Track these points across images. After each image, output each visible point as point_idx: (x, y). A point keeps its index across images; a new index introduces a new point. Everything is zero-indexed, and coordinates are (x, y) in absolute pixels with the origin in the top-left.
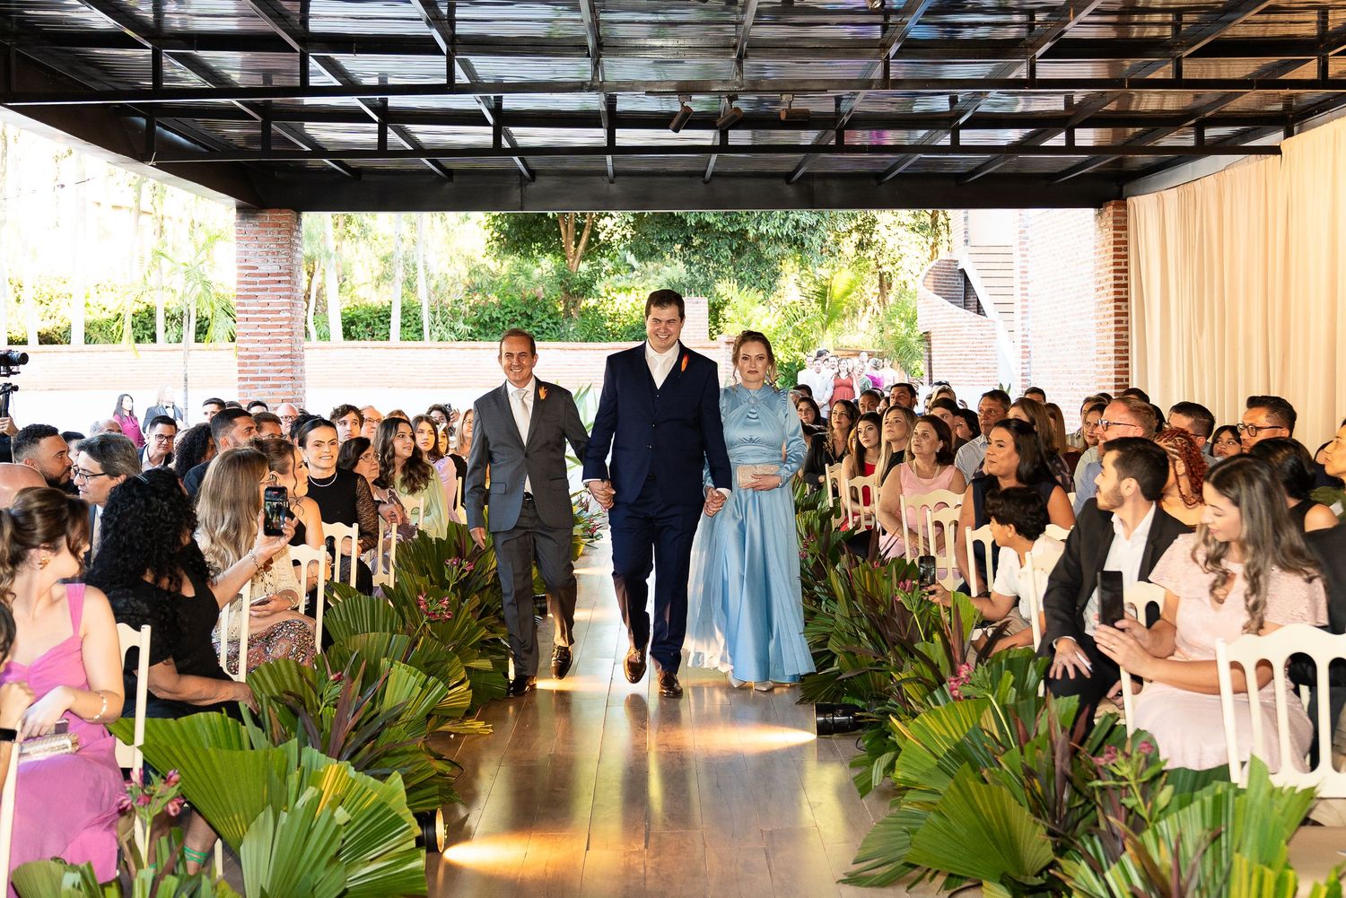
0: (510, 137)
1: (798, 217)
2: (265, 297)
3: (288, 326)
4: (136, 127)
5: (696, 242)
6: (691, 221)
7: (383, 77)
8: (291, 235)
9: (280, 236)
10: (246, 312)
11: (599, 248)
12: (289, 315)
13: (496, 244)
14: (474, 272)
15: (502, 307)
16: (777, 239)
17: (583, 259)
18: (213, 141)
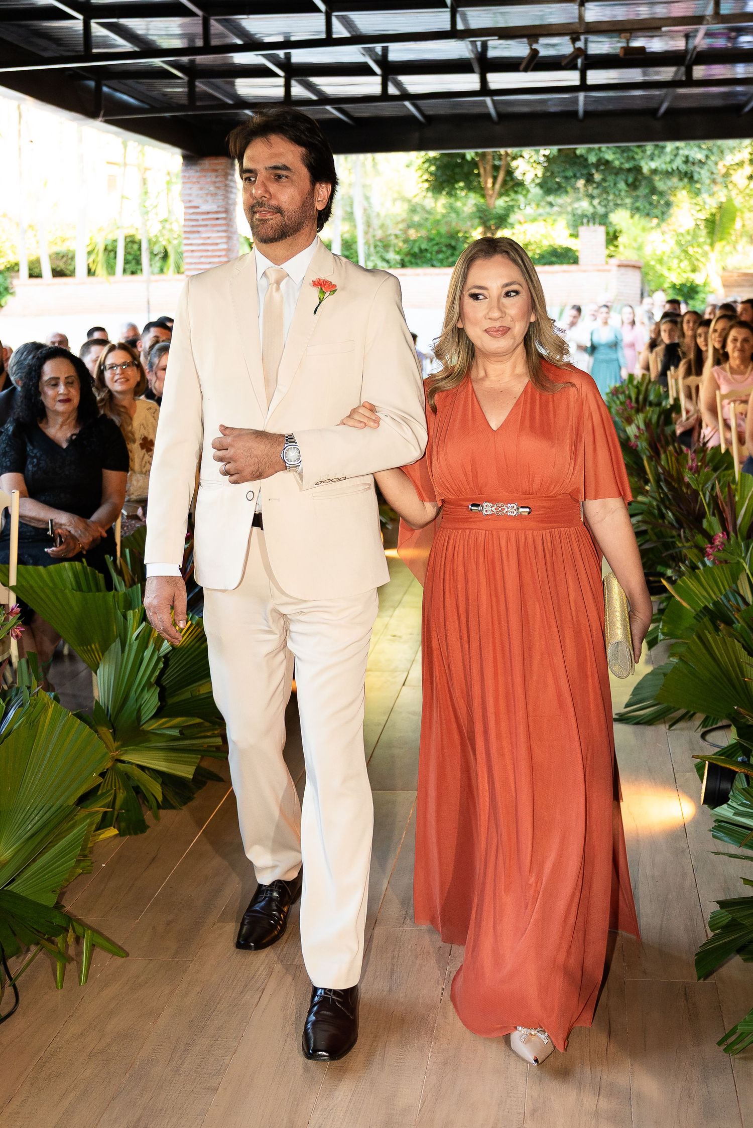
0: (398, 85)
1: (686, 152)
2: (206, 232)
3: (226, 256)
4: (87, 88)
5: (597, 177)
6: (592, 159)
7: (287, 35)
8: (226, 179)
9: (218, 179)
10: (191, 244)
11: (513, 186)
12: (224, 246)
13: (426, 185)
14: (413, 210)
15: (430, 240)
16: (668, 174)
17: (501, 195)
18: (155, 99)
